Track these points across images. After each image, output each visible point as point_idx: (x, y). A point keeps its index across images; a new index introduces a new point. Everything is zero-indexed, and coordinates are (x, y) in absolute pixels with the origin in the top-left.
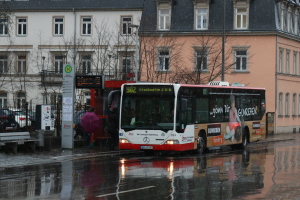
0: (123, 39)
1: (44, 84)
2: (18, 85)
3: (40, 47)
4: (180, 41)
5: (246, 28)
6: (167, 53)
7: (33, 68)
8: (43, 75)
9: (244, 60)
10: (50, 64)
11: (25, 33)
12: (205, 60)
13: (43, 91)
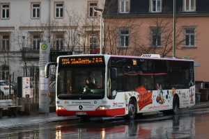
0: (90, 21)
1: (25, 59)
2: (3, 60)
3: (21, 28)
4: (138, 22)
5: (194, 10)
6: (127, 33)
7: (15, 46)
8: (23, 51)
9: (193, 37)
10: (29, 42)
11: (8, 16)
12: (159, 38)
13: (23, 65)
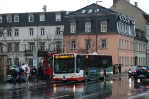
0: (57, 37)
1: (26, 55)
2: (16, 56)
3: (24, 40)
4: (79, 37)
5: (106, 31)
6: (75, 42)
7: (21, 49)
8: (25, 51)
9: (105, 44)
10: (28, 47)
11: (18, 35)
12: (90, 44)
13: (25, 58)
